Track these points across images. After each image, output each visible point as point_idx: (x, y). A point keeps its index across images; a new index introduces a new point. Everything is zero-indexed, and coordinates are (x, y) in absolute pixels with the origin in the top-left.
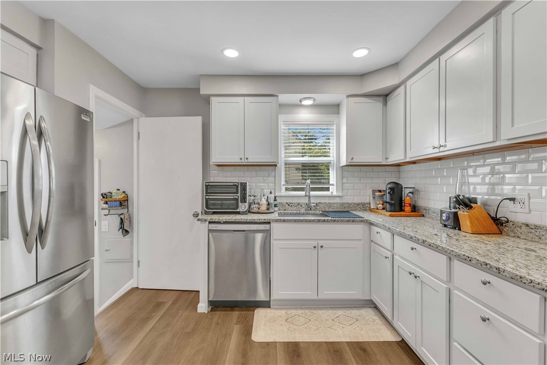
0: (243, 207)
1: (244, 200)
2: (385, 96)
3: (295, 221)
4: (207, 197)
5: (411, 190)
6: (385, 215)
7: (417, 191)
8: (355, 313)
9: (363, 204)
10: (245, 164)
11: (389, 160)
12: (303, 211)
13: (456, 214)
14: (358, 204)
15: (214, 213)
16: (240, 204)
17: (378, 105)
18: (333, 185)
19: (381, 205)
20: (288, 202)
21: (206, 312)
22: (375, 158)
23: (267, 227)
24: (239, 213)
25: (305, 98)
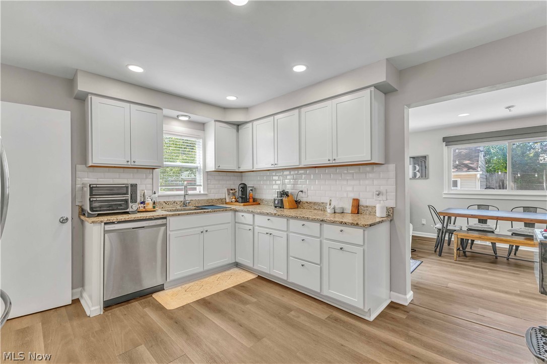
0: (133, 207)
1: (134, 200)
2: (238, 125)
3: (187, 214)
4: (92, 199)
5: (251, 188)
6: (239, 205)
7: (255, 189)
8: (227, 273)
9: (221, 199)
10: (130, 166)
11: (240, 169)
12: (178, 207)
13: (282, 200)
14: (218, 200)
15: (99, 215)
16: (130, 204)
17: (233, 130)
18: (200, 185)
19: (234, 199)
20: (165, 201)
21: (102, 313)
22: (232, 167)
23: (163, 221)
24: (127, 213)
25: (182, 115)
